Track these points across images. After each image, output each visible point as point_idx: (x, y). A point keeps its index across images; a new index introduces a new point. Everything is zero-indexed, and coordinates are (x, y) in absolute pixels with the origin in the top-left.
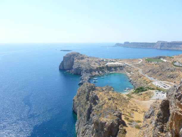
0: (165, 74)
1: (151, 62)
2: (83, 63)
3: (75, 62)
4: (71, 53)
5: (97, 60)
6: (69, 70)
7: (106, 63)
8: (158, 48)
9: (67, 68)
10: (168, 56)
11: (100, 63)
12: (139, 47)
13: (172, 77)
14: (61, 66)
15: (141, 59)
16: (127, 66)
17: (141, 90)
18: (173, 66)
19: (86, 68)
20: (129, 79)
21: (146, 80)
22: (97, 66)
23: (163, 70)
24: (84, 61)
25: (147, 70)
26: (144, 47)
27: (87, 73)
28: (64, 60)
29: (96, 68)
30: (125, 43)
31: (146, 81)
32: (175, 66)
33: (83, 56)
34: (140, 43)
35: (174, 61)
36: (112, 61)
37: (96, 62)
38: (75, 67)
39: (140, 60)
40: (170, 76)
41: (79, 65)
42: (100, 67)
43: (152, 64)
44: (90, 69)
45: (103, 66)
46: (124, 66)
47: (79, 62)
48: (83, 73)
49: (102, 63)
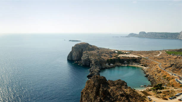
1: (173, 55)
2: (92, 55)
3: (84, 53)
4: (80, 43)
6: (78, 61)
7: (118, 55)
9: (75, 58)
11: (112, 55)
12: (157, 38)
14: (70, 56)
19: (96, 60)
20: (145, 73)
22: (108, 57)
24: (94, 52)
25: (168, 65)
26: (164, 37)
27: (96, 65)
28: (72, 50)
29: (106, 60)
30: (140, 32)
31: (166, 77)
33: (92, 47)
34: (160, 33)
36: (125, 53)
37: (108, 54)
38: (84, 57)
39: (159, 53)
41: (88, 57)
42: (111, 59)
43: (174, 58)
44: (100, 61)
45: (115, 58)
46: (138, 59)
47: (88, 53)
48: (92, 65)
49: (114, 55)
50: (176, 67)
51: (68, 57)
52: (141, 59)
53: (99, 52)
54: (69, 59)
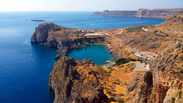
0: (147, 44)
1: (132, 32)
2: (58, 35)
3: (50, 34)
4: (44, 24)
5: (75, 31)
6: (43, 43)
7: (85, 35)
8: (139, 17)
9: (40, 40)
10: (149, 25)
11: (78, 34)
12: (119, 16)
13: (154, 48)
14: (34, 38)
15: (121, 29)
16: (107, 37)
17: (122, 62)
18: (154, 35)
19: (63, 40)
20: (109, 50)
21: (127, 51)
22: (75, 37)
23: (145, 40)
24: (61, 32)
25: (128, 41)
26: (125, 15)
27: (64, 46)
28: (36, 31)
29: (73, 40)
30: (104, 11)
31: (127, 52)
32: (157, 35)
33: (58, 27)
34: (121, 12)
35: (156, 30)
36: (91, 32)
37: (74, 33)
38: (50, 38)
39: (121, 31)
40: (152, 46)
41: (54, 37)
42: (78, 39)
43: (133, 34)
44: (67, 42)
45: (82, 37)
46: (104, 37)
47: (54, 33)
48: (59, 46)
49: (80, 34)
50: (134, 43)
51: (32, 38)
52: (106, 37)
53: (65, 32)
54: (32, 41)
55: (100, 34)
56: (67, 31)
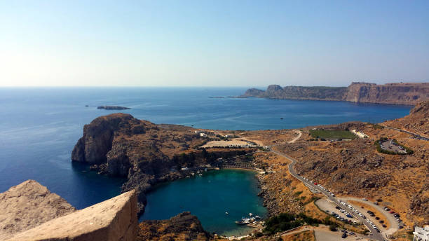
0: (354, 176)
1: (322, 140)
2: (135, 145)
3: (116, 143)
4: (107, 117)
5: (180, 133)
6: (99, 164)
7: (205, 143)
8: (352, 100)
9: (93, 157)
10: (369, 124)
11: (188, 143)
12: (304, 98)
13: (372, 186)
14: (78, 150)
15: (299, 132)
16: (259, 151)
17: (282, 224)
18: (376, 151)
19: (143, 158)
20: (259, 187)
21: (300, 193)
22: (178, 150)
23: (350, 164)
24: (145, 138)
25: (309, 164)
26: (318, 97)
27: (144, 172)
28: (85, 135)
29: (171, 158)
31: (300, 196)
32: (382, 151)
33: (141, 124)
34: (309, 88)
35: (384, 137)
36: (223, 138)
37: (178, 141)
38: (113, 155)
39: (296, 135)
40: (368, 181)
41: (125, 151)
42: (184, 155)
43: (324, 146)
44: (154, 162)
45: (194, 151)
47: (126, 141)
48: (133, 172)
49: (195, 143)
50: (322, 170)
51: (74, 152)
52: (256, 150)
53: (156, 136)
54: (75, 159)
55: (243, 144)
56: (160, 134)
